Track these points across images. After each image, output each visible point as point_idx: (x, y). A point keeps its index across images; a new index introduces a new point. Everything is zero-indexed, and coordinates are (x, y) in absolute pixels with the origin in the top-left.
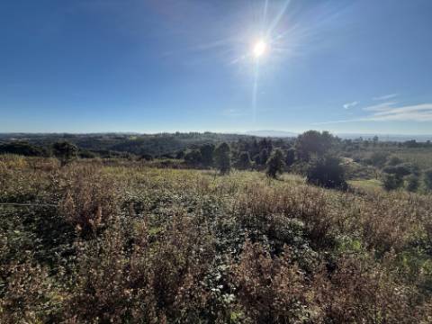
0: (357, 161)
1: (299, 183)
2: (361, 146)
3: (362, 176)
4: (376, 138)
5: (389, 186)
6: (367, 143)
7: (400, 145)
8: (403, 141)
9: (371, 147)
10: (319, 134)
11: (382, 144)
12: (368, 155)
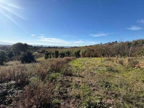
0: (38, 52)
1: (17, 64)
2: (39, 48)
3: (40, 57)
4: (42, 46)
5: (46, 58)
6: (40, 47)
7: (47, 47)
8: (48, 47)
9: (41, 48)
10: (23, 44)
11: (44, 47)
12: (41, 51)
